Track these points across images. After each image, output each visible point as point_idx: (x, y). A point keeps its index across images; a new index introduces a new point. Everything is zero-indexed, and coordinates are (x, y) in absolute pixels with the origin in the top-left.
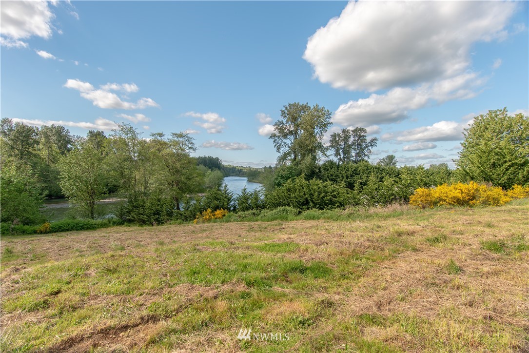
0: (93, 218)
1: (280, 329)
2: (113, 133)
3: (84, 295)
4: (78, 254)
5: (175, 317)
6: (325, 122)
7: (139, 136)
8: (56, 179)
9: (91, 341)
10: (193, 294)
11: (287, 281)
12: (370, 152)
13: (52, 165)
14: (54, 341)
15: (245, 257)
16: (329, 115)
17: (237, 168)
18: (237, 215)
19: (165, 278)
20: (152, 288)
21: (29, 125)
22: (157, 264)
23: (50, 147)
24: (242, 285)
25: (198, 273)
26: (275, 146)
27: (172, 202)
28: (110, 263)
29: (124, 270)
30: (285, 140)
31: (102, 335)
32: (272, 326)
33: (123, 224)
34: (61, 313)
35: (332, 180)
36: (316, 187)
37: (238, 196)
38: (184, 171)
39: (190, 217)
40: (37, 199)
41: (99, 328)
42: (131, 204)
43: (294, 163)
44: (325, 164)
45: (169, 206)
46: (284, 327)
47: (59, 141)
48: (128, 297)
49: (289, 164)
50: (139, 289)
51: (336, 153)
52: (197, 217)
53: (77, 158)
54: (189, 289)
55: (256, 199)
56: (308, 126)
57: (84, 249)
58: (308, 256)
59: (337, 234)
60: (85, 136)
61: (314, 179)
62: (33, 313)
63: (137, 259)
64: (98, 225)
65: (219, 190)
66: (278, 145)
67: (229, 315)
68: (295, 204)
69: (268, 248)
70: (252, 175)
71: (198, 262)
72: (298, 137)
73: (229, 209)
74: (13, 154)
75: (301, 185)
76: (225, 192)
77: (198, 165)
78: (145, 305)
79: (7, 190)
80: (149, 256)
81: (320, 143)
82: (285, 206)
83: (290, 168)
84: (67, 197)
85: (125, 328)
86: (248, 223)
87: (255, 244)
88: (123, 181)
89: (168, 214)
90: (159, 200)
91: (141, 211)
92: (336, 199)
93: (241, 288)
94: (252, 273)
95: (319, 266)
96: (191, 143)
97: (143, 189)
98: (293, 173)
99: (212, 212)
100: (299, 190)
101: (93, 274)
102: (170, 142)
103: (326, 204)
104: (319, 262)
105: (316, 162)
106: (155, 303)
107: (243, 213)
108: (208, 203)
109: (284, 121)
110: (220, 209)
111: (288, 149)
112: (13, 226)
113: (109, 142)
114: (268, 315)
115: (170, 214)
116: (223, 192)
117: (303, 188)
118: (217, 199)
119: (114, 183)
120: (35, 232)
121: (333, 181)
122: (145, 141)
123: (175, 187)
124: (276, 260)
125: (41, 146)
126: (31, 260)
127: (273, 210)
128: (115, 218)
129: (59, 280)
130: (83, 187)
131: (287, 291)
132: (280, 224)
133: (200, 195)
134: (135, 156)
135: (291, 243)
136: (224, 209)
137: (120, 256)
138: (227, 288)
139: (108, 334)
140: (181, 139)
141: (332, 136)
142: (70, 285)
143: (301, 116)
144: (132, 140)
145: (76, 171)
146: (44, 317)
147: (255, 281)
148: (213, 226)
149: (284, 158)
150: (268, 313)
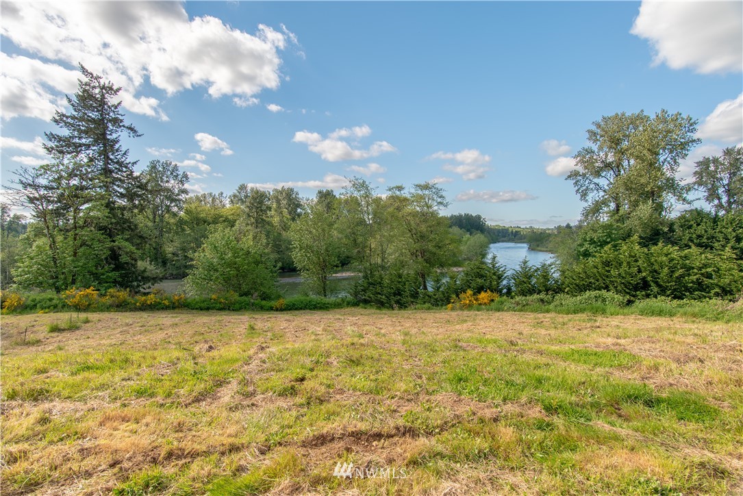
0: (325, 296)
1: (615, 492)
2: (343, 191)
3: (329, 386)
4: (313, 337)
5: (439, 436)
6: (682, 140)
7: (373, 193)
8: (288, 249)
9: (342, 444)
10: (462, 410)
11: (620, 416)
13: (284, 233)
14: (305, 433)
15: (537, 367)
16: (692, 125)
17: (510, 230)
18: (513, 301)
19: (419, 381)
20: (405, 391)
21: (262, 190)
22: (407, 360)
23: (281, 213)
24: (538, 409)
25: (466, 380)
26: (578, 190)
27: (416, 279)
28: (351, 352)
29: (368, 363)
30: (596, 180)
31: (353, 439)
32: (600, 484)
33: (358, 305)
34: (308, 403)
35: (699, 245)
36: (665, 258)
37: (514, 272)
38: (432, 236)
39: (442, 300)
40: (272, 272)
41: (350, 429)
42: (367, 281)
43: (616, 217)
44: (682, 217)
45: (413, 284)
46: (622, 490)
47: (289, 205)
48: (377, 398)
49: (606, 219)
50: (389, 390)
51: (710, 195)
52: (452, 301)
53: (307, 224)
54: (455, 401)
55: (546, 277)
56: (645, 152)
57: (320, 333)
58: (660, 378)
59: (723, 345)
60: (314, 198)
61: (660, 244)
62: (282, 398)
63: (381, 350)
64: (331, 305)
65: (483, 263)
66: (582, 189)
67: (520, 450)
68: (619, 288)
69: (576, 356)
70: (537, 240)
71: (464, 365)
72: (622, 172)
73: (499, 292)
74: (249, 222)
75: (632, 254)
76: (493, 266)
77: (450, 227)
78: (398, 412)
79: (246, 262)
80: (396, 349)
81: (672, 179)
82: (599, 290)
83: (608, 227)
84: (298, 271)
85: (378, 436)
86: (532, 315)
87: (553, 348)
88: (356, 251)
89: (412, 295)
90: (400, 276)
91: (379, 289)
92: (712, 281)
93: (536, 413)
94: (551, 394)
95: (689, 401)
96: (441, 197)
97: (379, 261)
98: (612, 234)
99: (474, 294)
100: (628, 263)
101: (335, 363)
102: (412, 197)
103: (687, 289)
104: (686, 393)
105: (663, 213)
106: (412, 412)
107: (524, 298)
108: (468, 281)
109: (595, 148)
110: (486, 291)
111: (602, 193)
112: (252, 301)
113: (340, 203)
114: (590, 465)
115: (415, 295)
116: (491, 266)
117: (636, 261)
118: (481, 276)
119: (347, 253)
120: (271, 309)
121: (702, 247)
122: (380, 199)
123: (419, 258)
124: (595, 378)
125: (273, 212)
126: (271, 339)
127: (576, 296)
128: (350, 298)
129: (302, 365)
130: (314, 258)
131: (623, 432)
132: (591, 320)
133: (455, 269)
134: (369, 219)
135: (621, 352)
136: (492, 291)
137: (362, 345)
138: (512, 408)
139: (360, 439)
140: (427, 192)
141: (699, 164)
142: (314, 373)
143: (629, 136)
144: (365, 198)
145: (307, 240)
146: (293, 405)
147: (560, 406)
148: (476, 315)
149: (596, 208)
150: (588, 461)
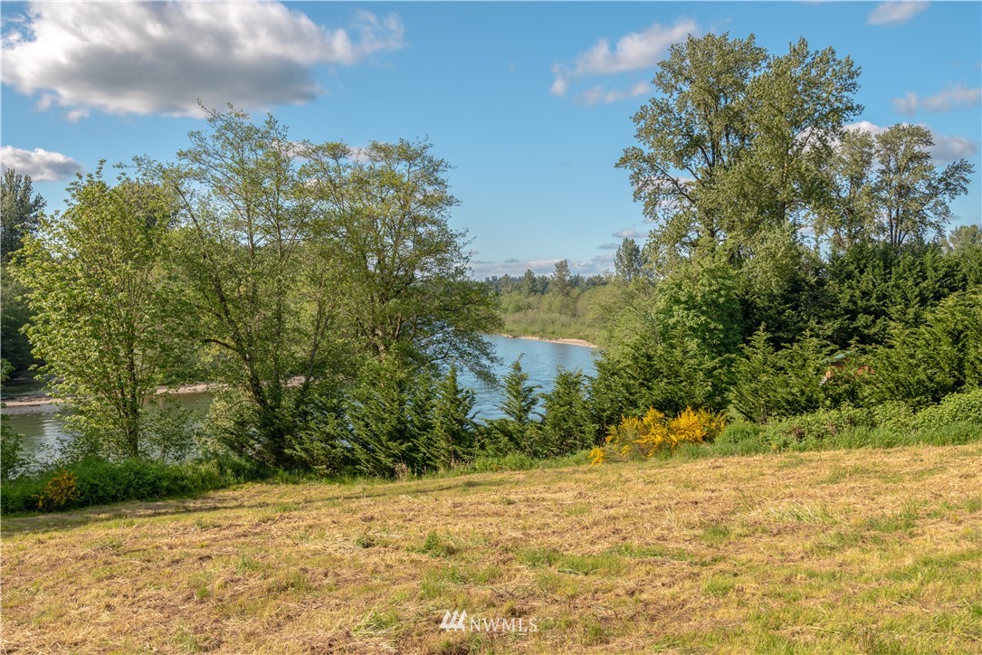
6: (838, 104)
12: (947, 212)
26: (638, 193)
66: (646, 191)
99: (662, 419)
120: (31, 506)
121: (870, 314)
